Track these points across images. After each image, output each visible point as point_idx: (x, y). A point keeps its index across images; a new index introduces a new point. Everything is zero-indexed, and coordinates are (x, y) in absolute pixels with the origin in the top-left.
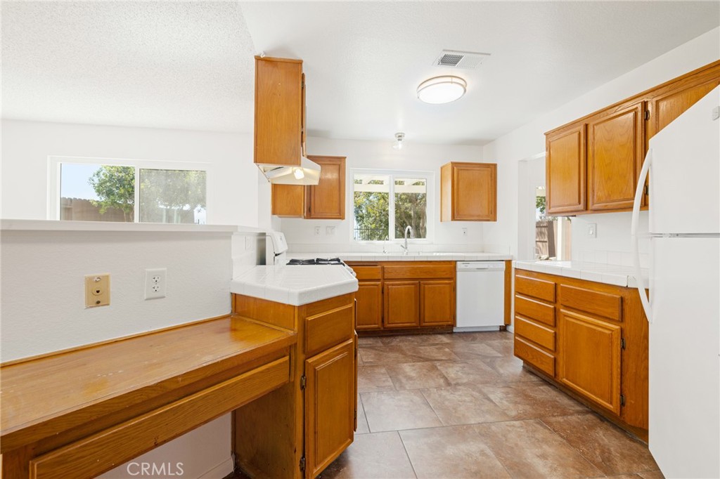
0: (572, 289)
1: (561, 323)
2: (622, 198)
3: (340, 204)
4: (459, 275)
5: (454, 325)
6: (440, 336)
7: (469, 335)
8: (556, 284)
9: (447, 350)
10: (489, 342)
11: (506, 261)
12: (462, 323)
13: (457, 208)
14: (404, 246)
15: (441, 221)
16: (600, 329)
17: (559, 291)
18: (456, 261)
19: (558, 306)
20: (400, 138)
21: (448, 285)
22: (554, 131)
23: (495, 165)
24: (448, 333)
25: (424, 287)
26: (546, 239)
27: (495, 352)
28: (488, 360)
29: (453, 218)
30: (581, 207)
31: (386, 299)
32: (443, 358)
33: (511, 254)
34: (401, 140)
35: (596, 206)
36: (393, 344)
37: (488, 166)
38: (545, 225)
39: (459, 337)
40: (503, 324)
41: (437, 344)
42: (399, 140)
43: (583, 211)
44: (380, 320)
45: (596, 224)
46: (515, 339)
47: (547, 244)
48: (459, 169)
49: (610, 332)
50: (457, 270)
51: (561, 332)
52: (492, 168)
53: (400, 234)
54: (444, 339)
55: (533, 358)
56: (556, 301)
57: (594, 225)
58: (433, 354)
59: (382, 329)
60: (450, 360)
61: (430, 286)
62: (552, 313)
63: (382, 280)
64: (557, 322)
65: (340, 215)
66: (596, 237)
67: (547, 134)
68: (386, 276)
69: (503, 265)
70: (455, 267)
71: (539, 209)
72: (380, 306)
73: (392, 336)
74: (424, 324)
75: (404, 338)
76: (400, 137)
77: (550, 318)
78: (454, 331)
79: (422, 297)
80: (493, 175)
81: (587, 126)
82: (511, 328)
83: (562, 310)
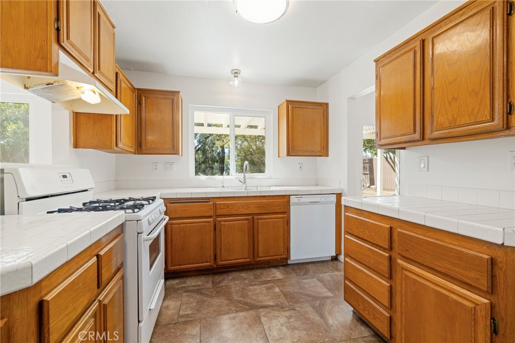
0: (412, 237)
1: (398, 277)
2: (472, 121)
3: (173, 140)
4: (292, 208)
5: (288, 258)
6: (274, 270)
7: (302, 266)
8: (391, 228)
9: (277, 290)
10: (321, 275)
11: (337, 194)
12: (296, 256)
13: (292, 144)
14: (242, 180)
15: (279, 157)
16: (455, 297)
17: (395, 237)
18: (290, 195)
19: (394, 254)
20: (236, 75)
21: (282, 220)
22: (384, 56)
23: (327, 104)
24: (283, 266)
25: (258, 222)
26: (368, 172)
27: (325, 290)
28: (317, 303)
29: (289, 154)
30: (417, 136)
31: (218, 237)
32: (271, 303)
33: (341, 187)
34: (237, 77)
35: (436, 134)
36: (223, 284)
37: (320, 104)
38: (367, 162)
39: (293, 270)
40: (334, 254)
41: (269, 282)
42: (235, 76)
43: (418, 141)
44: (212, 258)
45: (428, 157)
46: (345, 283)
47: (369, 176)
48: (294, 108)
49: (472, 305)
50: (291, 204)
51: (398, 288)
52: (324, 107)
53: (241, 169)
54: (277, 274)
55: (365, 310)
56: (391, 248)
57: (426, 159)
58: (261, 298)
59: (215, 266)
60: (277, 305)
61: (263, 220)
62: (386, 263)
63: (214, 217)
64: (393, 273)
65: (174, 149)
66: (428, 170)
67: (376, 61)
68: (219, 212)
69: (333, 198)
70: (289, 201)
71: (363, 149)
72: (212, 244)
73: (226, 272)
74: (258, 259)
75: (237, 274)
76: (236, 73)
77: (385, 268)
78: (289, 263)
79: (256, 232)
80: (325, 114)
81: (423, 41)
82: (342, 258)
83: (400, 261)
